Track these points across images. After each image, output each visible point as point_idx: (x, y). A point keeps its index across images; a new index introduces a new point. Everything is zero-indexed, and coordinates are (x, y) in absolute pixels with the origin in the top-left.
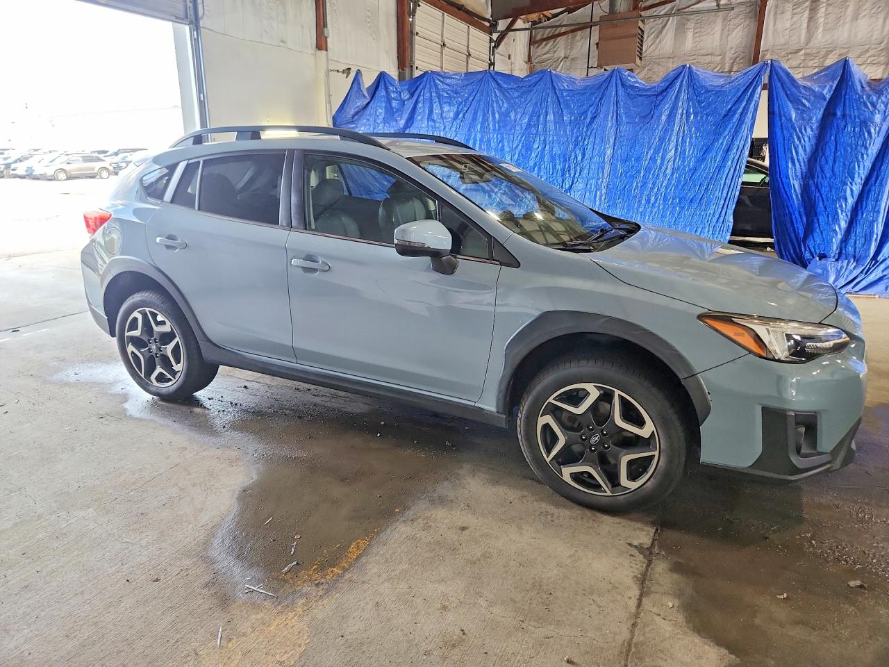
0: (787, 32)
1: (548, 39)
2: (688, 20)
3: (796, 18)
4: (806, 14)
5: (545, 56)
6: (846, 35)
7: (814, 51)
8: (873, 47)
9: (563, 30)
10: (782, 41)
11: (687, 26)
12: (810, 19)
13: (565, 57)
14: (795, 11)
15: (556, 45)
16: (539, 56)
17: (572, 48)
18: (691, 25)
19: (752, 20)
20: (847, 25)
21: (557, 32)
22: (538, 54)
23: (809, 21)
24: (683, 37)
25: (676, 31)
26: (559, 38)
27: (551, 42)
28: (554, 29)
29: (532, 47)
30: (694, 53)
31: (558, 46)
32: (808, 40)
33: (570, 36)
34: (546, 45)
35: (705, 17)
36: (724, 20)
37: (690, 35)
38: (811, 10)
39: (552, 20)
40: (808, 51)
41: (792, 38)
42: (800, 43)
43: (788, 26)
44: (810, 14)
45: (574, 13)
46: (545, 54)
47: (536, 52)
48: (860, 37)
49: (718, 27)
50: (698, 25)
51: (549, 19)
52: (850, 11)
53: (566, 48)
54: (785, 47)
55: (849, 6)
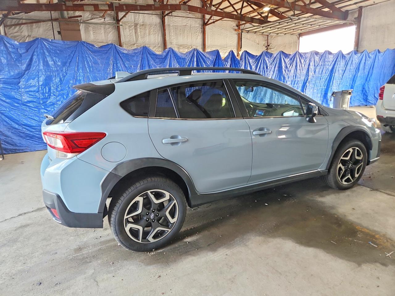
0: (129, 36)
1: (16, 25)
2: (90, 26)
3: (131, 31)
4: (134, 31)
5: (15, 34)
6: (148, 40)
7: (140, 45)
8: (157, 45)
9: (24, 21)
10: (128, 40)
11: (89, 29)
12: (136, 33)
13: (28, 36)
14: (130, 29)
15: (21, 29)
16: (12, 33)
17: (32, 32)
18: (91, 28)
19: (115, 30)
20: (148, 37)
21: (20, 22)
22: (11, 32)
23: (135, 34)
24: (89, 34)
25: (85, 31)
26: (22, 26)
27: (18, 28)
28: (18, 20)
29: (5, 28)
30: (95, 41)
31: (22, 30)
32: (137, 41)
33: (29, 25)
34: (15, 28)
35: (96, 26)
36: (104, 28)
37: (92, 33)
38: (135, 29)
39: (15, 15)
40: (137, 45)
41: (131, 39)
42: (134, 41)
43: (129, 34)
44: (135, 31)
45: (28, 14)
46: (15, 33)
47: (9, 31)
48: (152, 41)
49: (103, 31)
50: (94, 29)
51: (13, 14)
52: (147, 32)
53: (28, 31)
54: (129, 42)
55: (146, 30)
